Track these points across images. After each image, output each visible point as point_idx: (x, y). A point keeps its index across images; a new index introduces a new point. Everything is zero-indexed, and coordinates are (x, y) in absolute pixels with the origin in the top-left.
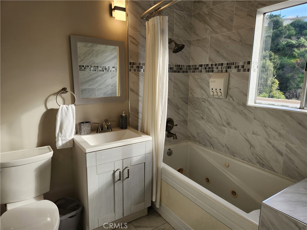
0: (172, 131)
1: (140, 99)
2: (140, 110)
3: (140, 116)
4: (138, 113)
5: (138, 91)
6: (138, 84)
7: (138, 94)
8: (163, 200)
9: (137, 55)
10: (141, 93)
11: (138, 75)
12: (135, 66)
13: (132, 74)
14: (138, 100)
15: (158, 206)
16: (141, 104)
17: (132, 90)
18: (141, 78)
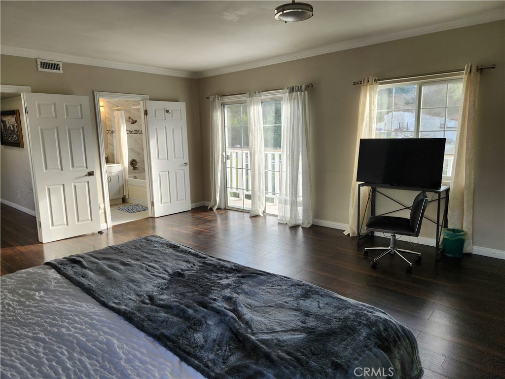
0: (136, 167)
1: (115, 148)
2: (115, 154)
3: (115, 158)
4: (114, 156)
5: (113, 144)
6: (113, 141)
7: (113, 146)
8: (129, 195)
9: (111, 126)
10: (115, 146)
11: (112, 136)
12: (110, 132)
13: (109, 136)
14: (113, 149)
15: (127, 197)
16: (115, 151)
17: (109, 144)
18: (114, 137)
